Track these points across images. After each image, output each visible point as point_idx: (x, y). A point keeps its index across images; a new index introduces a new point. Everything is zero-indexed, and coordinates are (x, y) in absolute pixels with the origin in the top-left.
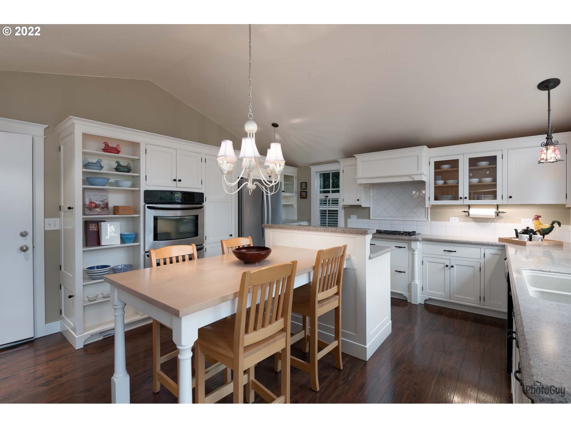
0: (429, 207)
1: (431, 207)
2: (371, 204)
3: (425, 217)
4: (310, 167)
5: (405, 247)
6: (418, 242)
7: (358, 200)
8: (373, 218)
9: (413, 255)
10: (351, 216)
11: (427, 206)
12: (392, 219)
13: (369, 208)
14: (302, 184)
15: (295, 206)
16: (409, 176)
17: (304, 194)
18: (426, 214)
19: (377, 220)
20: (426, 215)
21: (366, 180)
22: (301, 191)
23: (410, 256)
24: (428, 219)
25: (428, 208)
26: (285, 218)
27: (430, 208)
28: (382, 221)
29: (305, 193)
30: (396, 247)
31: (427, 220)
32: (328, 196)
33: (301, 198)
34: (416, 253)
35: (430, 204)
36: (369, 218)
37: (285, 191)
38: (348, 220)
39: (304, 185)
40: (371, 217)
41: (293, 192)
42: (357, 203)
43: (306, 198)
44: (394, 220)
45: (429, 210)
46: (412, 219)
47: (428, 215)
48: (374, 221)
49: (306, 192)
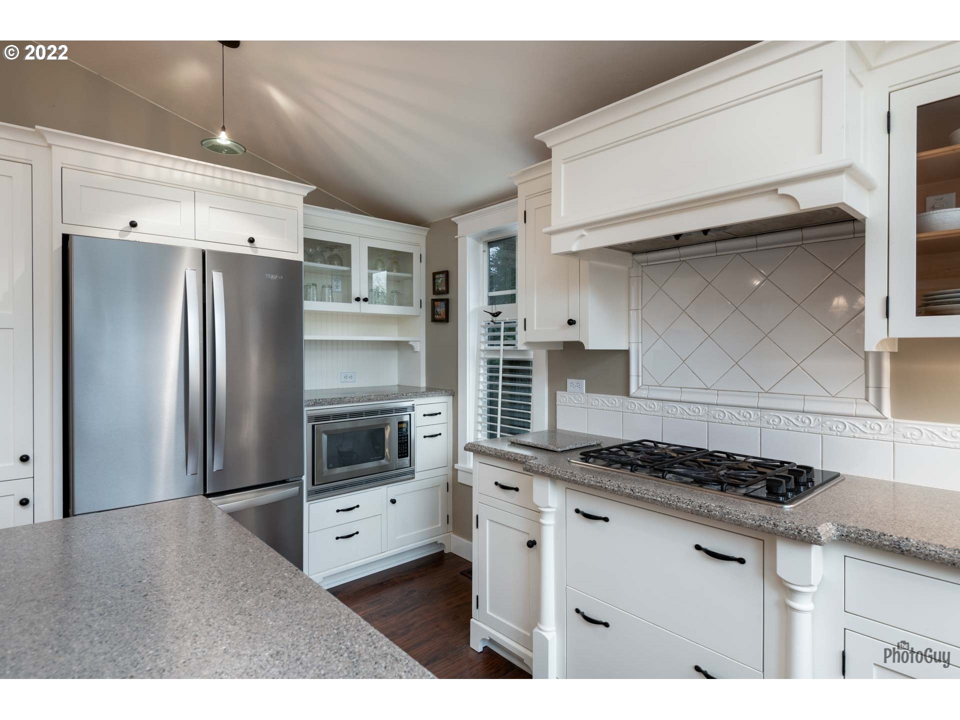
0: (887, 349)
1: (896, 350)
2: (633, 339)
3: (867, 399)
4: (453, 219)
5: (742, 561)
6: (815, 549)
7: (571, 322)
8: (644, 394)
9: (788, 611)
10: (569, 381)
11: (871, 345)
12: (713, 399)
13: (627, 353)
14: (437, 276)
15: (420, 346)
16: (770, 189)
17: (441, 309)
18: (872, 383)
19: (655, 403)
20: (872, 391)
21: (583, 236)
22: (434, 301)
23: (773, 615)
24: (879, 408)
25: (879, 355)
26: (397, 384)
27: (893, 355)
28: (671, 404)
29: (443, 304)
30: (698, 547)
31: (878, 414)
32: (500, 313)
33: (434, 320)
34: (803, 604)
35: (891, 336)
36: (627, 393)
37: (369, 299)
38: (559, 394)
39: (441, 279)
40: (633, 389)
41: (410, 304)
42: (570, 335)
43: (446, 320)
44: (719, 402)
45: (887, 364)
46: (799, 406)
47: (879, 387)
48: (642, 402)
49: (447, 302)
